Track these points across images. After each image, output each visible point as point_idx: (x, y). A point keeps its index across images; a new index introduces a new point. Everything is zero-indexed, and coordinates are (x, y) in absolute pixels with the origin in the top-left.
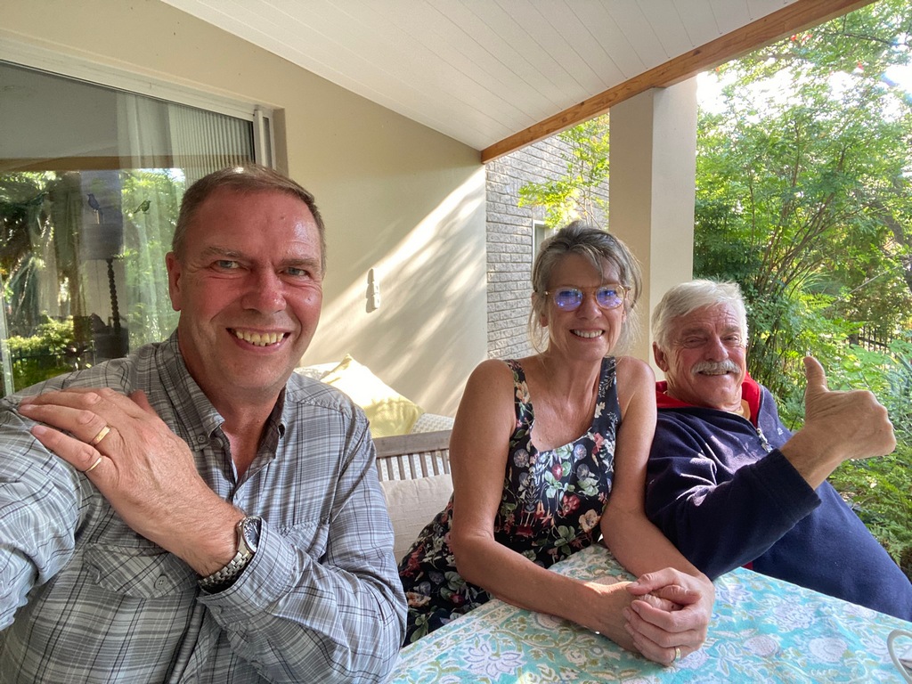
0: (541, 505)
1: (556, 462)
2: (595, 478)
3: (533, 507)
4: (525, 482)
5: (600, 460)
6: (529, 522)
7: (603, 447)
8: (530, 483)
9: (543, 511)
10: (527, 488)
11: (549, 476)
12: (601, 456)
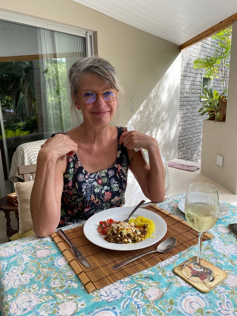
0: (93, 196)
1: (99, 177)
2: (118, 184)
3: (90, 197)
4: (85, 187)
5: (120, 176)
6: (89, 204)
7: (121, 170)
8: (87, 187)
9: (94, 198)
10: (86, 189)
11: (95, 183)
12: (120, 174)
